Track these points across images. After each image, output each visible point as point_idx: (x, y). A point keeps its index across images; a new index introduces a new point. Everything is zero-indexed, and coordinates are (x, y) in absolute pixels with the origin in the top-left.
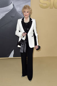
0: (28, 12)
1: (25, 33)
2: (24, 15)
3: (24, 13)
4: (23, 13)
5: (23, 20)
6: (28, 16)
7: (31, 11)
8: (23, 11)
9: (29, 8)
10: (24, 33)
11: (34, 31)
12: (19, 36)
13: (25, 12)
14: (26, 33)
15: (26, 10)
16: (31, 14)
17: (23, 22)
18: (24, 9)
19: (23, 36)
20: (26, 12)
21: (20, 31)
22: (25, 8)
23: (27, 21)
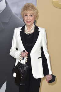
0: (31, 16)
3: (26, 18)
4: (23, 18)
5: (23, 29)
6: (32, 22)
7: (37, 13)
8: (23, 14)
9: (33, 8)
10: (24, 51)
12: (16, 57)
13: (26, 15)
15: (29, 13)
17: (22, 33)
18: (24, 10)
19: (22, 56)
20: (29, 15)
21: (17, 49)
22: (26, 8)
23: (29, 31)
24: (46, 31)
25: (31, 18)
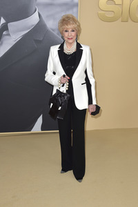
1: (67, 76)
12: (53, 83)
19: (61, 83)
20: (70, 30)
21: (54, 73)
23: (70, 49)
24: (91, 49)
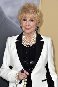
0: (32, 21)
1: (25, 72)
2: (23, 28)
3: (24, 23)
4: (21, 22)
5: (20, 39)
6: (33, 29)
7: (41, 16)
8: (20, 18)
9: (35, 10)
11: (47, 67)
13: (25, 20)
14: (27, 73)
15: (29, 16)
16: (41, 25)
17: (19, 44)
18: (22, 13)
20: (28, 19)
22: (25, 9)
24: (52, 41)
25: (32, 24)
